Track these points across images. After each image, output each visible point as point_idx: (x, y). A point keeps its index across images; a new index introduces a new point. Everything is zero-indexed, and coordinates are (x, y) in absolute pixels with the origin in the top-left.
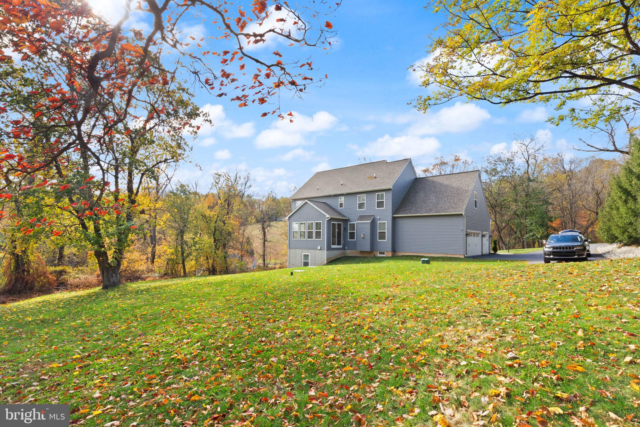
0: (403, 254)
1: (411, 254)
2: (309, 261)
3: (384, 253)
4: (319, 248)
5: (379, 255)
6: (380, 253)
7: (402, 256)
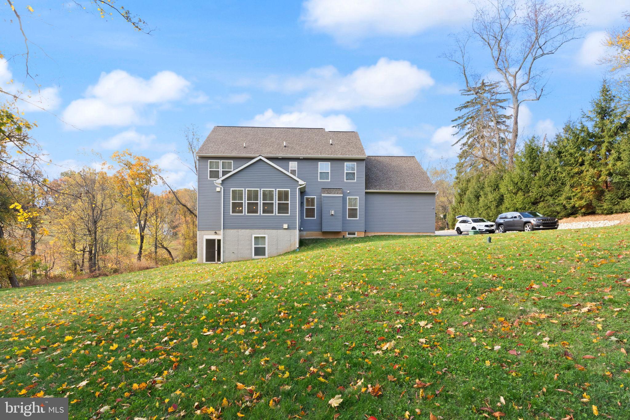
0: (373, 234)
1: (383, 234)
2: (266, 246)
3: (354, 234)
4: (285, 226)
5: (348, 236)
6: (349, 234)
7: (373, 236)
